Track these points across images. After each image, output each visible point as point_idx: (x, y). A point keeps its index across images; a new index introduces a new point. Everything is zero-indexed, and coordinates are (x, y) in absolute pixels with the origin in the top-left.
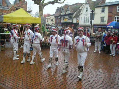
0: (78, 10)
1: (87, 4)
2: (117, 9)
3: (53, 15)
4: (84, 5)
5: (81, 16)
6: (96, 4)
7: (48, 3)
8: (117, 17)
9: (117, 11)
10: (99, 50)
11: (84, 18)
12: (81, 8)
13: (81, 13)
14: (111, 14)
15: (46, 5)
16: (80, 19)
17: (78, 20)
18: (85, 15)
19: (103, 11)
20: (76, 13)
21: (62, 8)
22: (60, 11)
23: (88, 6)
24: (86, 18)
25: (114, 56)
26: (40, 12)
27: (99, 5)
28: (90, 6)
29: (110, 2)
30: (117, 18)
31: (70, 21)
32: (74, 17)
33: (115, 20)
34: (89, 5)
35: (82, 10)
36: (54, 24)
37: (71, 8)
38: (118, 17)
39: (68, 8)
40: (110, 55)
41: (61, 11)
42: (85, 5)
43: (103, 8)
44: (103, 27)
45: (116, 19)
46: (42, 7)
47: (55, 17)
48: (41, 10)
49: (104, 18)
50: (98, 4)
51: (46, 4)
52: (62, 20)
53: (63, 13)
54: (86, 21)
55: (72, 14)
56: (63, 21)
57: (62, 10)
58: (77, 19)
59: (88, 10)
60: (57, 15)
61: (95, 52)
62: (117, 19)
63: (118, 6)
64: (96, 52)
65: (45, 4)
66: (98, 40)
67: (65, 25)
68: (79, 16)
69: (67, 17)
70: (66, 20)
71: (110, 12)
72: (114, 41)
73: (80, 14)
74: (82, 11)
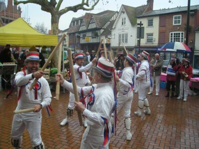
0: (109, 23)
1: (124, 13)
2: (174, 20)
3: (65, 31)
4: (119, 14)
5: (113, 32)
6: (139, 13)
7: (66, 9)
8: (173, 33)
9: (174, 24)
10: (157, 90)
11: (120, 35)
12: (113, 19)
13: (113, 27)
14: (164, 29)
15: (63, 13)
16: (113, 37)
17: (109, 38)
18: (120, 31)
19: (150, 24)
20: (105, 27)
21: (81, 19)
22: (77, 23)
23: (125, 16)
24: (123, 35)
25: (185, 100)
26: (54, 25)
27: (144, 14)
28: (128, 16)
29: (160, 10)
30: (173, 35)
31: (95, 41)
32: (102, 34)
33: (170, 38)
34: (128, 14)
35: (115, 22)
36: (67, 46)
37: (96, 18)
38: (175, 34)
39: (91, 19)
40: (179, 98)
41: (79, 24)
42: (121, 14)
43: (150, 18)
44: (150, 49)
45: (172, 37)
46: (57, 16)
47: (70, 34)
48: (55, 21)
49: (152, 35)
50: (142, 12)
51: (64, 11)
52: (81, 39)
53: (83, 28)
54: (123, 40)
55: (99, 29)
56: (82, 41)
57: (81, 22)
58: (106, 37)
59: (125, 22)
60: (73, 31)
61: (149, 93)
62: (174, 37)
63: (174, 16)
64: (151, 94)
65: (61, 10)
66: (154, 73)
67: (87, 47)
68: (110, 33)
69: (89, 34)
70: (89, 39)
71: (161, 25)
72: (187, 76)
73: (112, 29)
74: (115, 24)
